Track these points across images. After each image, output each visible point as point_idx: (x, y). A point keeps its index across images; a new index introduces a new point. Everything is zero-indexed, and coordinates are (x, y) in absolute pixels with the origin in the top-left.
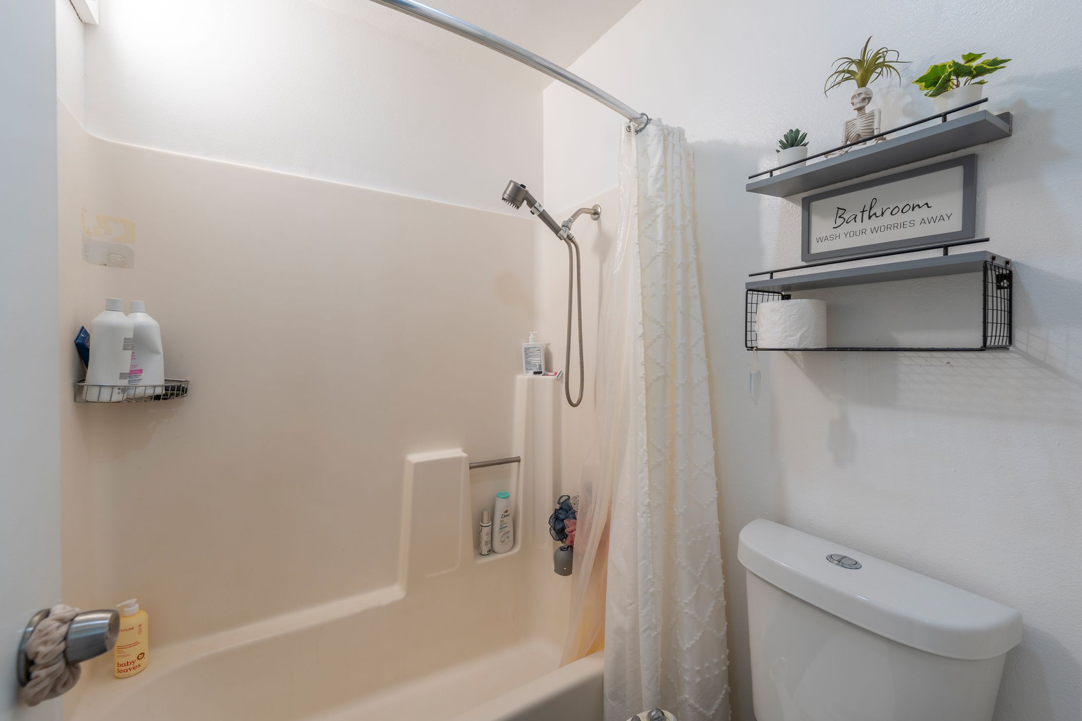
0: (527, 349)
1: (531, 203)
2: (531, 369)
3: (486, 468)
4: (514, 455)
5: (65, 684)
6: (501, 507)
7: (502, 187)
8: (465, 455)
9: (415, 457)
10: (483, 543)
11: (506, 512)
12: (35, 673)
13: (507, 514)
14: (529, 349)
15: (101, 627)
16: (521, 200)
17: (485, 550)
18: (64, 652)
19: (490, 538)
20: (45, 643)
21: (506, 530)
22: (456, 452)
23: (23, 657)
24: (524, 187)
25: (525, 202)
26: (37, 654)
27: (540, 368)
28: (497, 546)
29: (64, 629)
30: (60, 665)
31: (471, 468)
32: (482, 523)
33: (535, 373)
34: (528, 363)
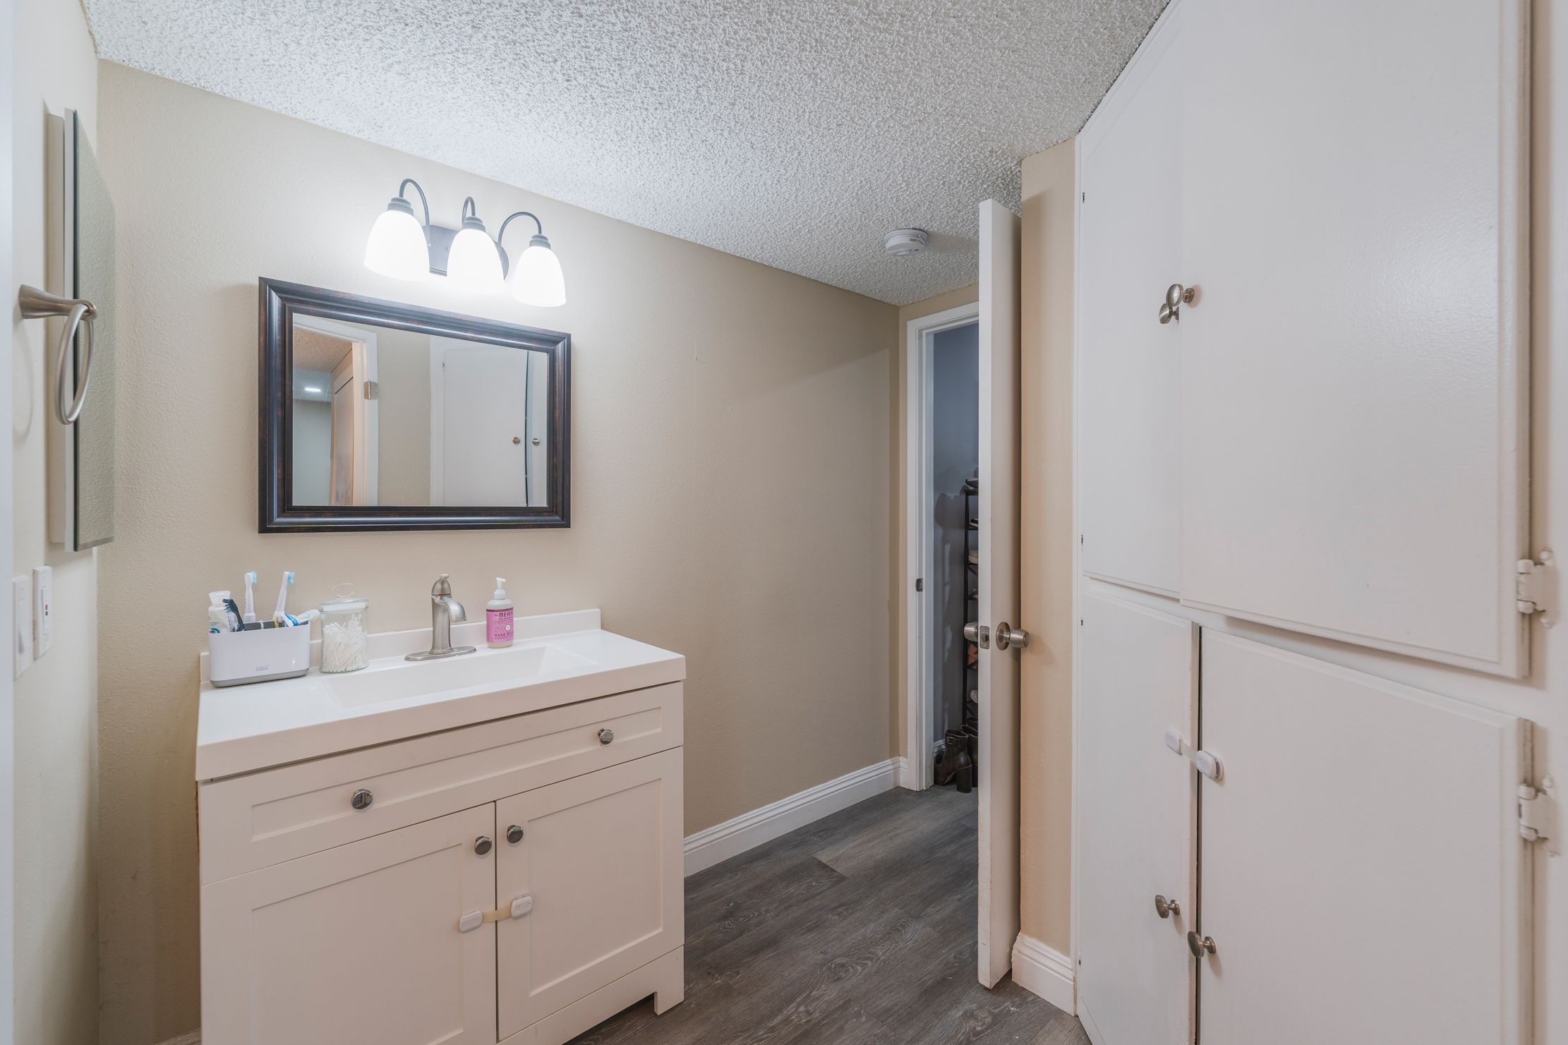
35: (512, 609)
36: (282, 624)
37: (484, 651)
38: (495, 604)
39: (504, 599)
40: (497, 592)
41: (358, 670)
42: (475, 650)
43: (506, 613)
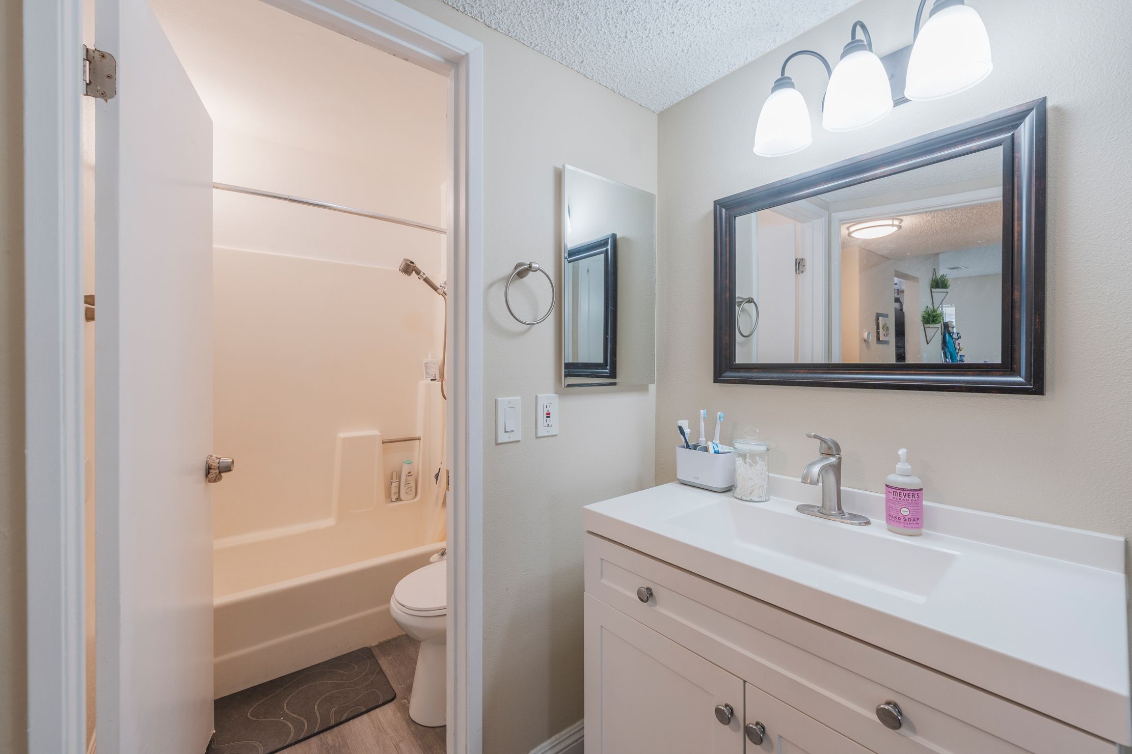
0: (426, 364)
1: (418, 273)
2: (429, 377)
3: (394, 443)
4: (417, 435)
5: (218, 479)
6: (406, 469)
7: (399, 263)
8: (379, 434)
9: (343, 435)
10: (393, 493)
11: (410, 473)
12: (211, 471)
13: (410, 474)
14: (428, 363)
15: (230, 462)
16: (411, 271)
17: (394, 498)
18: (219, 467)
19: (398, 490)
20: (214, 463)
21: (410, 485)
22: (375, 432)
23: (207, 466)
24: (413, 263)
25: (414, 272)
26: (212, 465)
27: (435, 376)
28: (403, 496)
29: (218, 460)
30: (217, 471)
31: (383, 443)
32: (392, 479)
33: (432, 380)
34: (427, 373)
35: (921, 490)
36: (706, 449)
37: (879, 529)
38: (896, 479)
39: (910, 476)
40: (899, 466)
41: (751, 501)
42: (868, 523)
43: (914, 494)
